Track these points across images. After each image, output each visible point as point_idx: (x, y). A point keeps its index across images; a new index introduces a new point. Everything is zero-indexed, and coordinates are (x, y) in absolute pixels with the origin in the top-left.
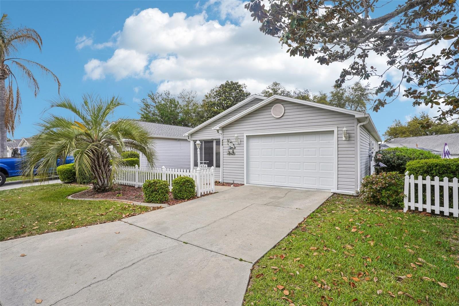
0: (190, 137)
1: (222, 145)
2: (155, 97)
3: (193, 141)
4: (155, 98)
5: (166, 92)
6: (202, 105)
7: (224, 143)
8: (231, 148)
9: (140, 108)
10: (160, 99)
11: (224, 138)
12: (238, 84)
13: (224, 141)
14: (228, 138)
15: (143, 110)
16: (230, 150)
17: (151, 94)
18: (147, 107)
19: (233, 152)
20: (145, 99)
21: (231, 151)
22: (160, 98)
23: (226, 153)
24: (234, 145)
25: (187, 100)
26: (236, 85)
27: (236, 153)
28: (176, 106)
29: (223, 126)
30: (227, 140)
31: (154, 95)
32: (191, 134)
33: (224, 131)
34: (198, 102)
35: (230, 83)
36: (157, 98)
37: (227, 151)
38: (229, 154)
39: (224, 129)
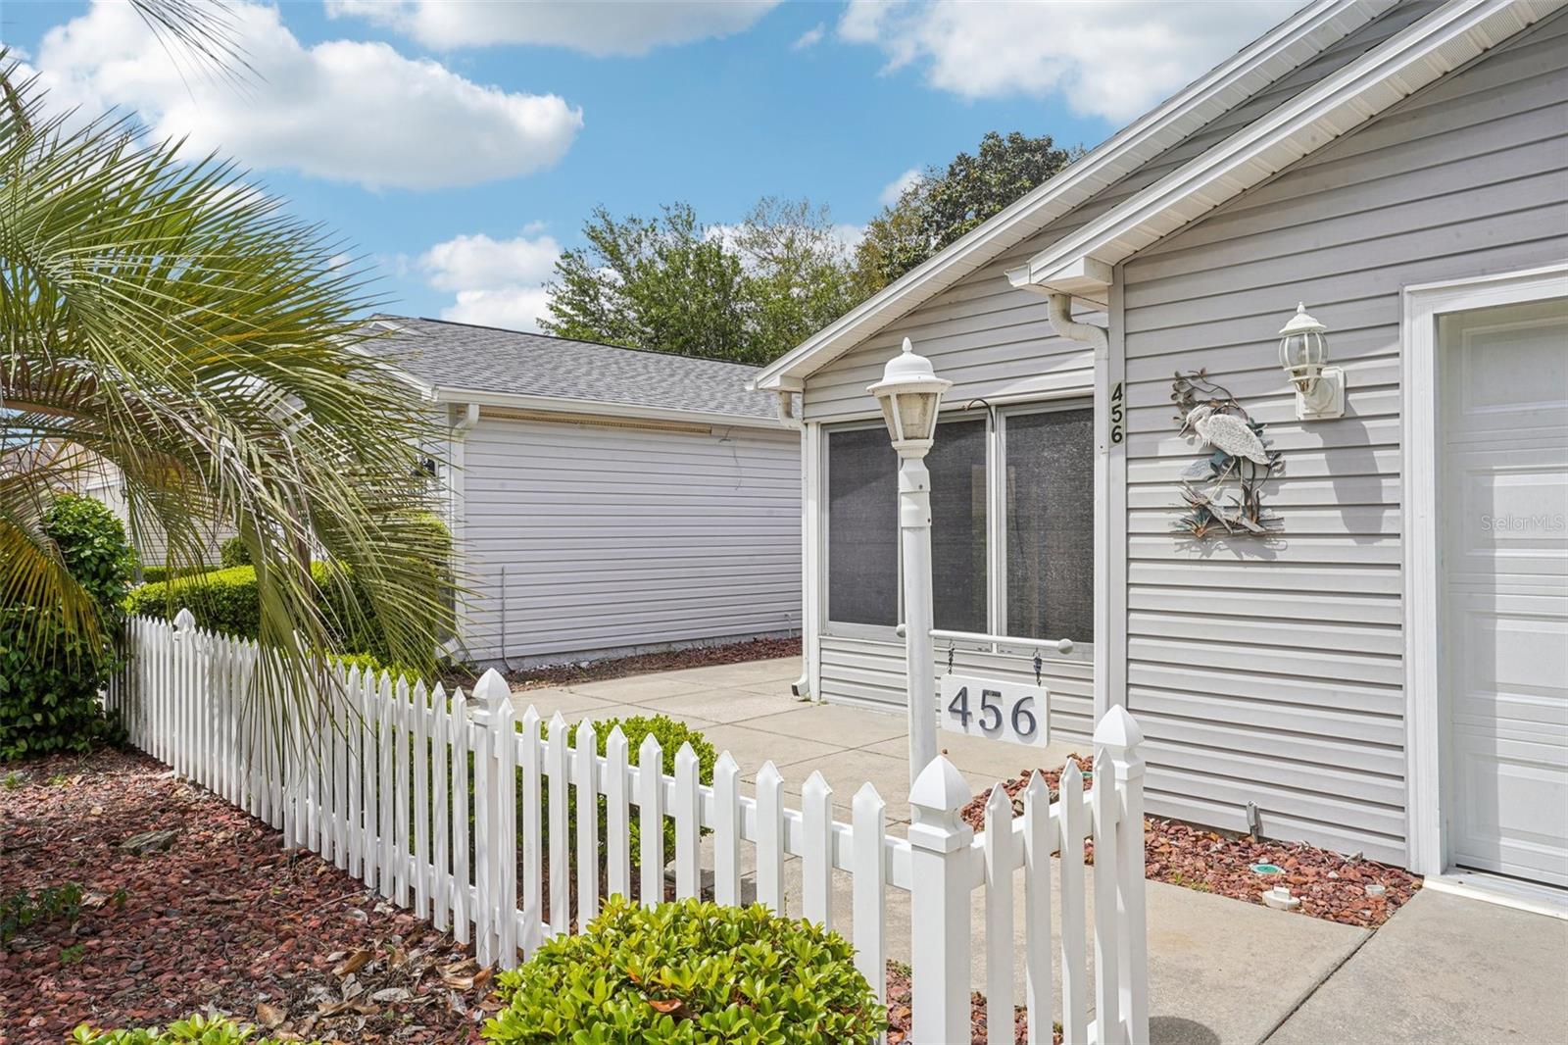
0: (797, 400)
1: (1116, 437)
2: (620, 241)
3: (824, 426)
4: (623, 248)
5: (673, 212)
6: (854, 276)
7: (1134, 422)
8: (1224, 464)
9: (551, 299)
10: (647, 251)
11: (1138, 370)
12: (1050, 150)
13: (1132, 397)
14: (1187, 366)
15: (567, 309)
16: (1209, 492)
17: (599, 224)
18: (585, 292)
19: (1253, 509)
20: (576, 255)
21: (1225, 498)
22: (645, 243)
23: (1165, 522)
24: (1257, 428)
25: (779, 251)
26: (1038, 157)
27: (1291, 521)
28: (724, 285)
29: (1127, 249)
30: (1169, 388)
31: (616, 230)
32: (807, 379)
33: (1136, 299)
34: (837, 261)
35: (1007, 144)
36: (631, 249)
37: (1176, 496)
38: (1204, 523)
39: (1135, 275)
